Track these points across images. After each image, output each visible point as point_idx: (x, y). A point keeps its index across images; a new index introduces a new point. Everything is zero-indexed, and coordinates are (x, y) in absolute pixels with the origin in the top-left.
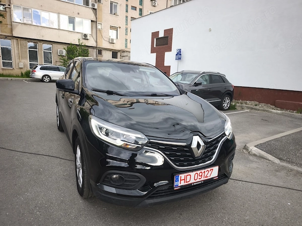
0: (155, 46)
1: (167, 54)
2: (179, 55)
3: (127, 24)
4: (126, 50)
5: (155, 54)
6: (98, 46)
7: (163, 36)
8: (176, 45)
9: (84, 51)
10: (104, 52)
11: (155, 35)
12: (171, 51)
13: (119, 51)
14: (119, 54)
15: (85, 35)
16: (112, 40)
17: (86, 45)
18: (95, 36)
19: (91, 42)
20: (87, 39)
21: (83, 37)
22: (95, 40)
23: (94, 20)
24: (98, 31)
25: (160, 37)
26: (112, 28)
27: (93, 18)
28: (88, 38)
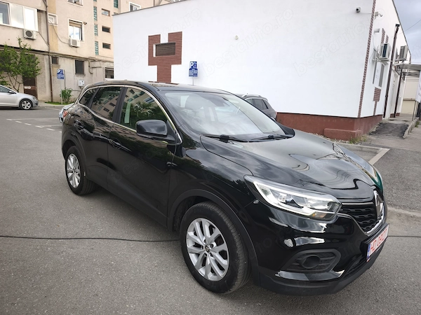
0: (154, 56)
1: (174, 68)
2: (194, 70)
3: (96, 19)
4: (97, 57)
5: (156, 67)
6: (51, 51)
7: (167, 42)
8: (188, 55)
9: (29, 57)
10: (61, 61)
11: (154, 39)
12: (180, 63)
13: (86, 59)
14: (86, 64)
15: (29, 33)
16: (75, 42)
17: (32, 48)
18: (45, 35)
19: (39, 45)
20: (33, 40)
21: (26, 36)
22: (46, 40)
23: (43, 8)
24: (50, 28)
25: (162, 42)
26: (72, 23)
27: (40, 5)
28: (34, 36)
